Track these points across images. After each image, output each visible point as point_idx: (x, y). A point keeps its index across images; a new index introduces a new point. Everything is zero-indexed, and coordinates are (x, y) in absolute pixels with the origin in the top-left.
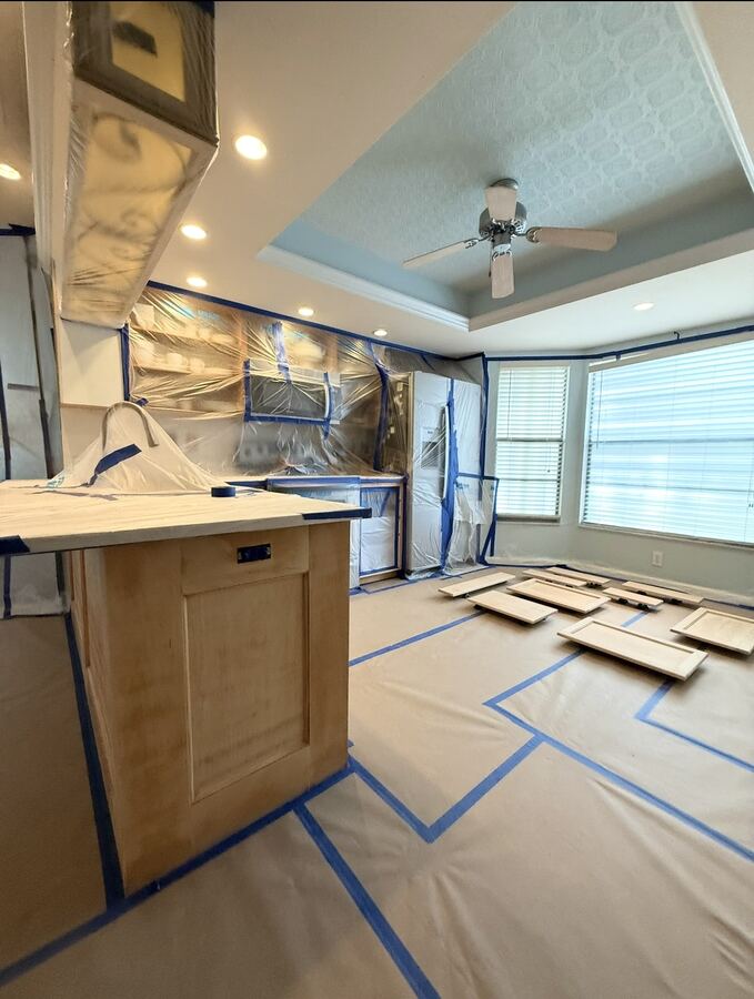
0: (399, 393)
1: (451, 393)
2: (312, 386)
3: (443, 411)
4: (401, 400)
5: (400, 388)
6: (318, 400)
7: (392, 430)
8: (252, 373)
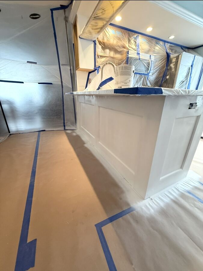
0: (173, 62)
1: (193, 61)
2: (146, 60)
3: (189, 69)
4: (174, 65)
5: (174, 60)
6: (147, 65)
7: (168, 77)
8: (129, 56)
